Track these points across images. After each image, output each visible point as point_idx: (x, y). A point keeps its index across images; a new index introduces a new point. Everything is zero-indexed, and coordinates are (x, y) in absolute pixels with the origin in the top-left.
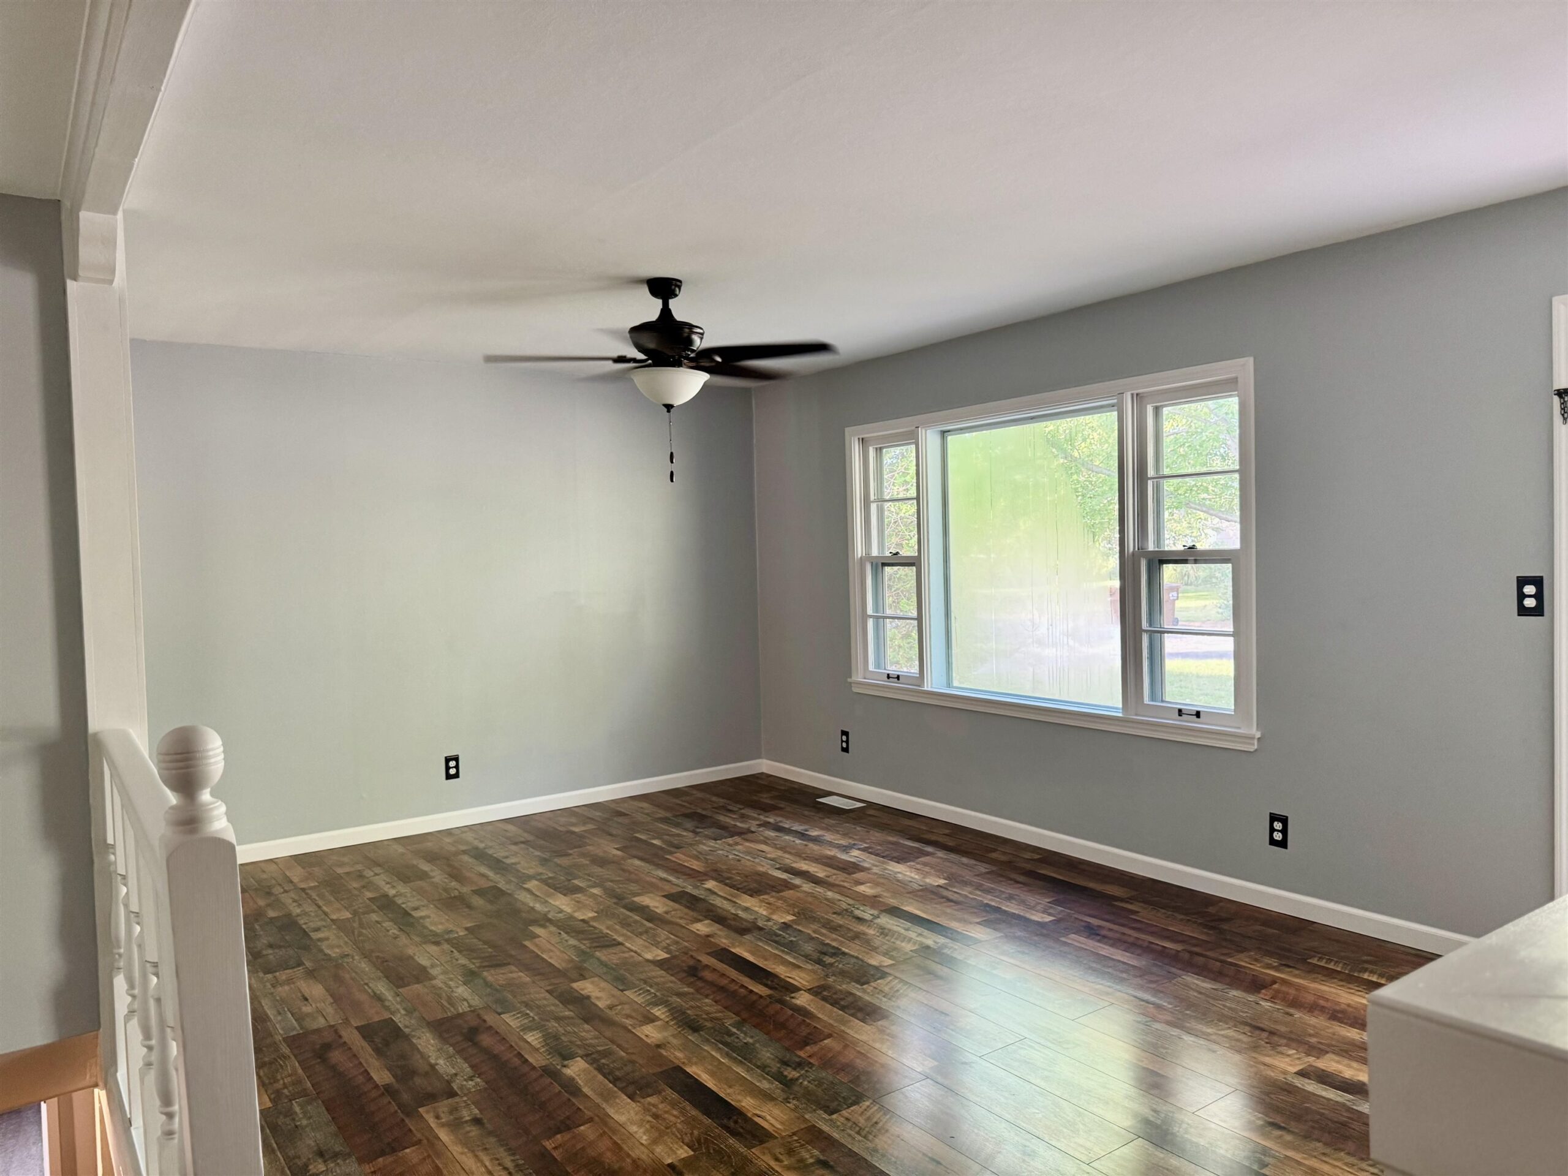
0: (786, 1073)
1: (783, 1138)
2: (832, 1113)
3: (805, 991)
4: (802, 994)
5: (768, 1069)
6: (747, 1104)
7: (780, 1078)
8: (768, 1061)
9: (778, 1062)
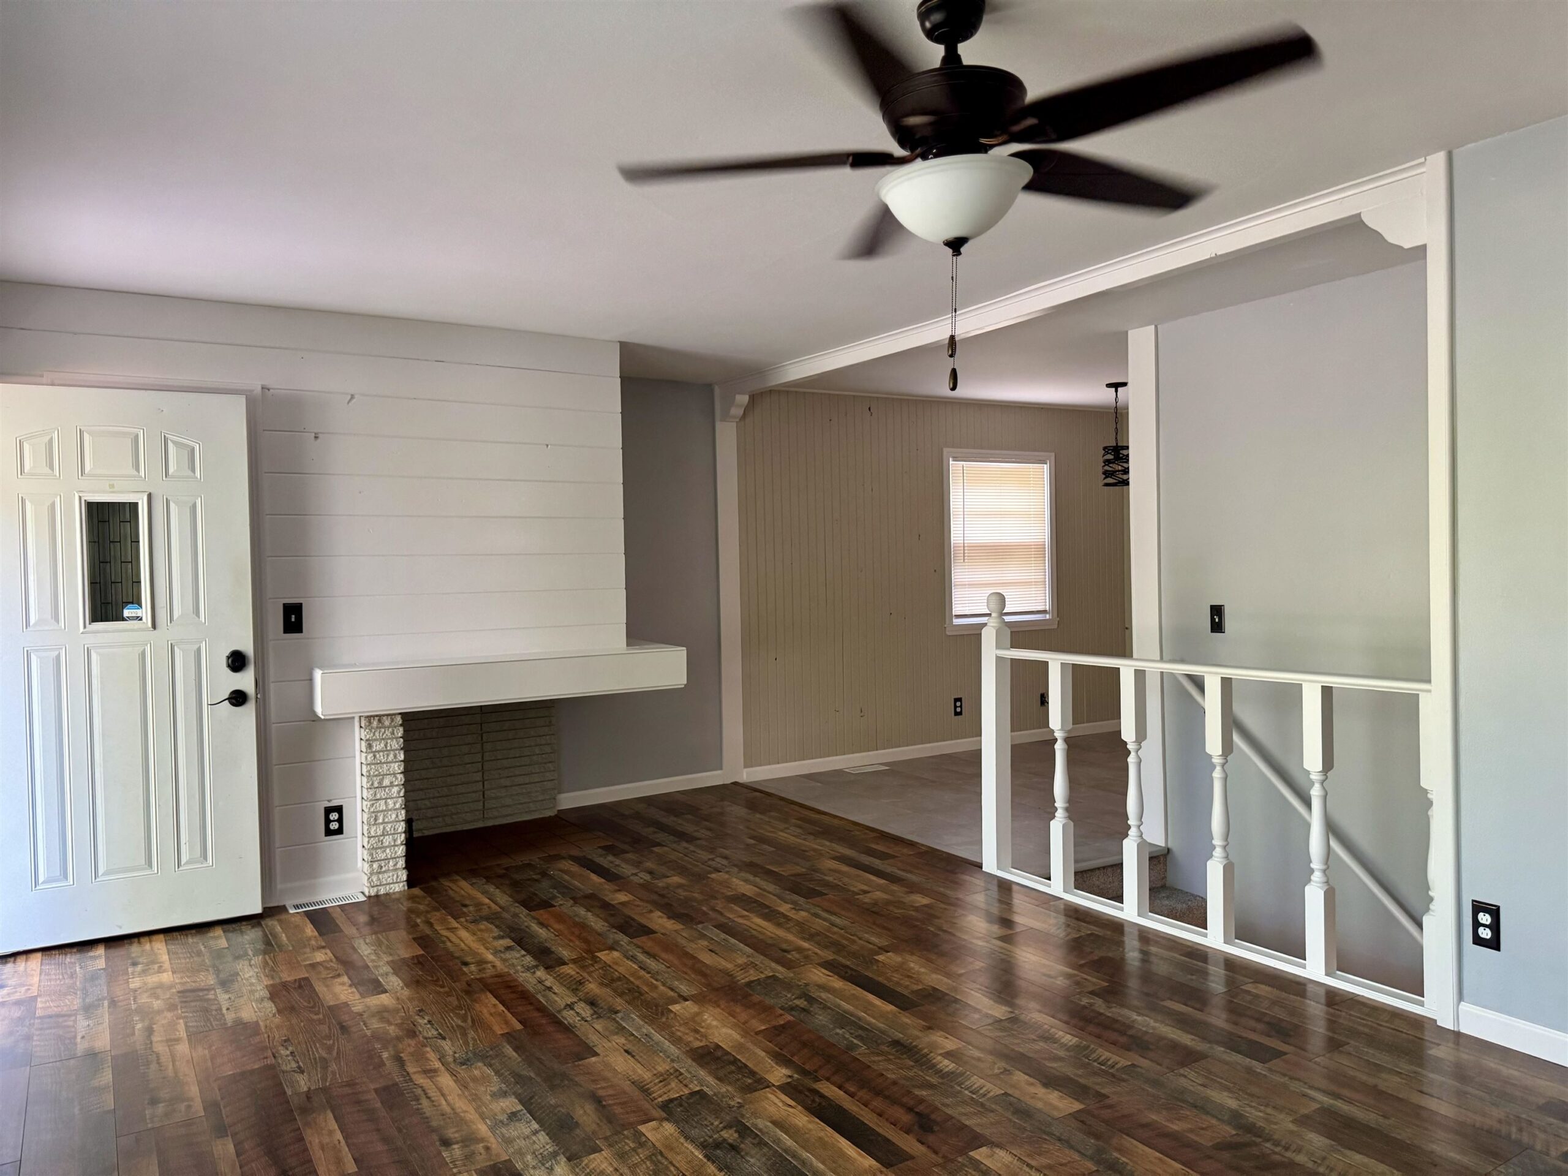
0: (805, 1003)
1: (811, 964)
2: (773, 976)
3: (774, 1085)
4: (778, 1081)
5: (822, 1006)
6: (838, 983)
7: (811, 1000)
8: (820, 1013)
9: (812, 1011)
